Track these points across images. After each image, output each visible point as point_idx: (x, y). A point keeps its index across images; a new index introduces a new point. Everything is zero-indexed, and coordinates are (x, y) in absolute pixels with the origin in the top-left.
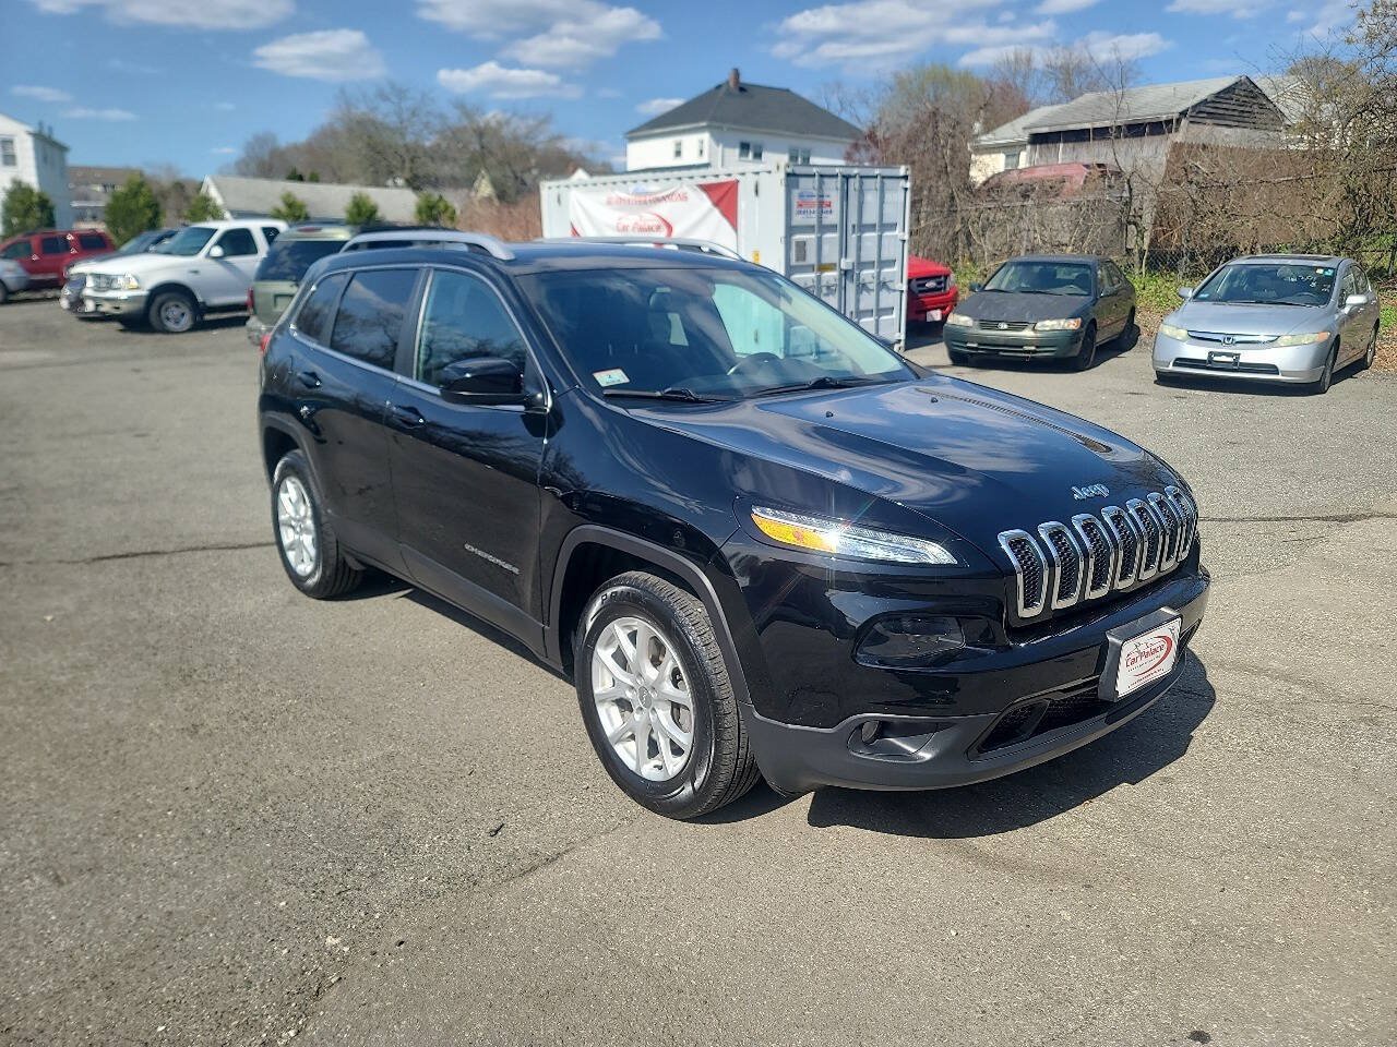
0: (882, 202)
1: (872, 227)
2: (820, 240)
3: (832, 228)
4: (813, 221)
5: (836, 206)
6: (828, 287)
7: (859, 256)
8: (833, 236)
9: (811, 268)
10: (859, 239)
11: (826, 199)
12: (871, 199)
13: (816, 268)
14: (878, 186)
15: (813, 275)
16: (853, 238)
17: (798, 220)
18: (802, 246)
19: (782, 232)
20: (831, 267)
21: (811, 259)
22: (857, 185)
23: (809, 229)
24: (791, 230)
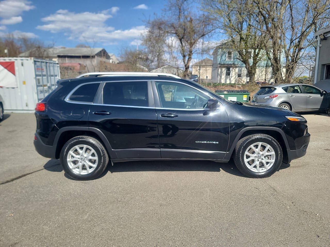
0: (54, 70)
1: (52, 76)
2: (42, 78)
3: (45, 75)
4: (40, 73)
5: (45, 70)
6: (46, 91)
7: (51, 83)
8: (45, 78)
9: (41, 86)
10: (51, 79)
11: (42, 68)
12: (51, 68)
13: (43, 86)
14: (53, 65)
15: (42, 88)
16: (49, 78)
17: (38, 73)
18: (39, 80)
19: (34, 76)
20: (46, 85)
21: (41, 84)
22: (49, 65)
23: (40, 75)
24: (36, 75)
